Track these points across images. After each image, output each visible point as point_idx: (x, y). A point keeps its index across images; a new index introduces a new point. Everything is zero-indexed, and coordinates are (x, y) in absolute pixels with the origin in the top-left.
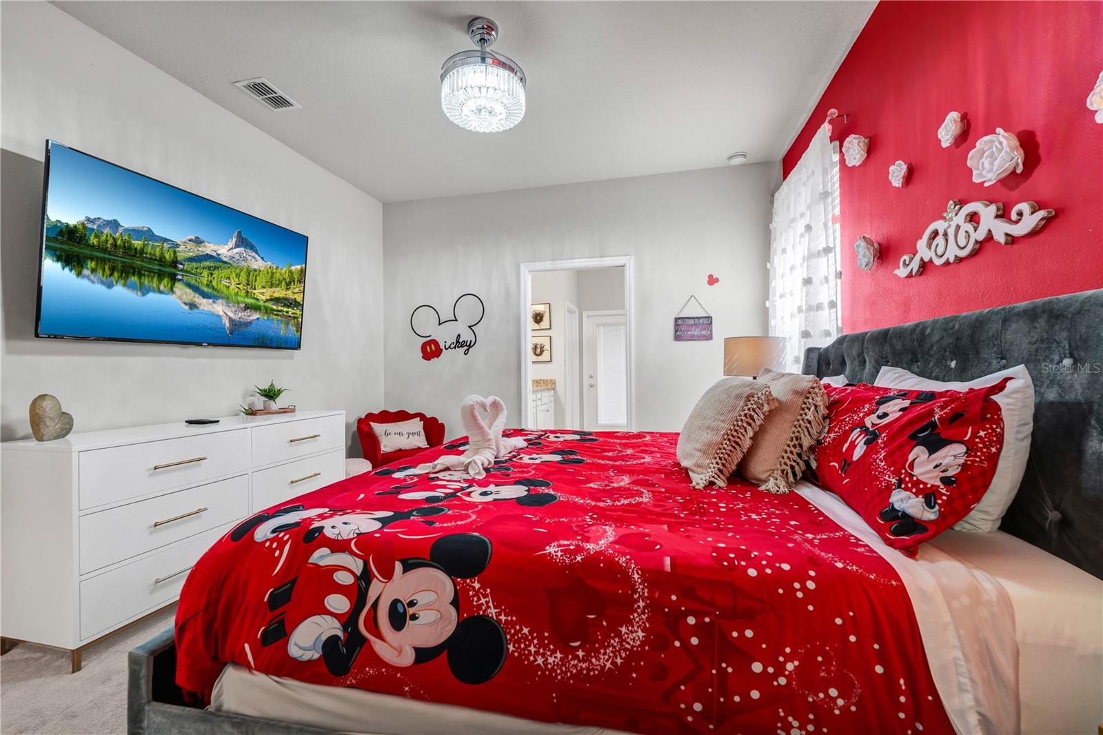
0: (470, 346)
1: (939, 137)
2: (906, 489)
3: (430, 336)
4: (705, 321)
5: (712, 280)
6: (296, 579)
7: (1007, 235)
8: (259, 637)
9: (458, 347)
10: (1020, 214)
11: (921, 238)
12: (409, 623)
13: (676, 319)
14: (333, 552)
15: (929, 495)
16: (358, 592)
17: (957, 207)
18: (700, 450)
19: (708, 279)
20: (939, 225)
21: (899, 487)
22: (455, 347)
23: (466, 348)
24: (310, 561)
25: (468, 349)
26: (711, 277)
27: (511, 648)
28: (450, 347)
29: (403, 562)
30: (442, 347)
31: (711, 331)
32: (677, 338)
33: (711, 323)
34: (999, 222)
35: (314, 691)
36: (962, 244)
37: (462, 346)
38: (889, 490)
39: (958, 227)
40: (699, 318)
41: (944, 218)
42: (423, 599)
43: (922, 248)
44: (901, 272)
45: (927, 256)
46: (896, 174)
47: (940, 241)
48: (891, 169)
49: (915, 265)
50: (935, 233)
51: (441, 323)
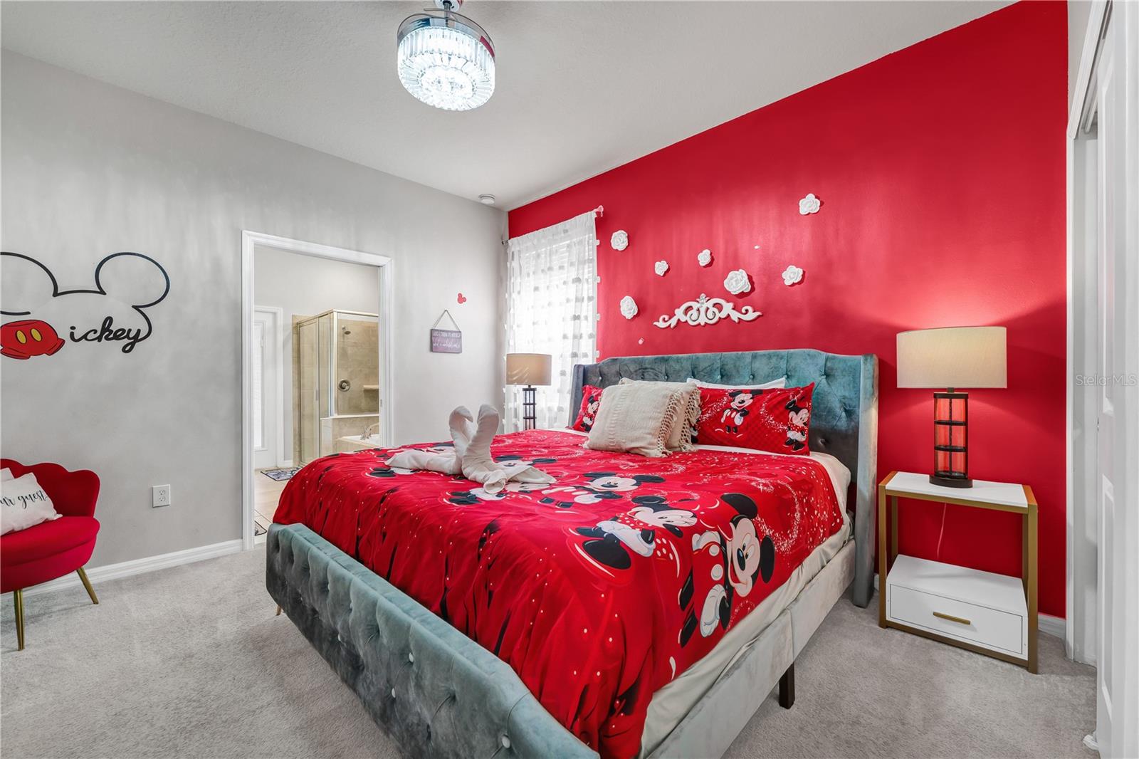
0: (136, 339)
1: (699, 259)
2: (793, 430)
3: (28, 313)
4: (456, 335)
5: (461, 299)
6: (691, 572)
7: (739, 318)
8: (679, 642)
9: (107, 338)
10: (747, 311)
11: (679, 308)
12: (746, 560)
13: (432, 330)
14: (701, 534)
15: (802, 431)
16: (723, 558)
17: (707, 298)
18: (649, 434)
19: (458, 297)
20: (695, 305)
21: (790, 430)
22: (99, 339)
23: (126, 341)
24: (694, 550)
25: (133, 345)
26: (460, 295)
27: (776, 548)
28: (85, 337)
29: (732, 521)
30: (63, 333)
31: (461, 345)
32: (432, 349)
33: (461, 337)
34: (734, 311)
36: (711, 317)
37: (117, 337)
38: (785, 432)
39: (708, 309)
40: (452, 332)
41: (698, 302)
42: (746, 542)
43: (679, 313)
44: (661, 324)
45: (683, 319)
46: (661, 267)
47: (694, 312)
48: (657, 264)
49: (673, 322)
50: (690, 308)
51: (59, 292)
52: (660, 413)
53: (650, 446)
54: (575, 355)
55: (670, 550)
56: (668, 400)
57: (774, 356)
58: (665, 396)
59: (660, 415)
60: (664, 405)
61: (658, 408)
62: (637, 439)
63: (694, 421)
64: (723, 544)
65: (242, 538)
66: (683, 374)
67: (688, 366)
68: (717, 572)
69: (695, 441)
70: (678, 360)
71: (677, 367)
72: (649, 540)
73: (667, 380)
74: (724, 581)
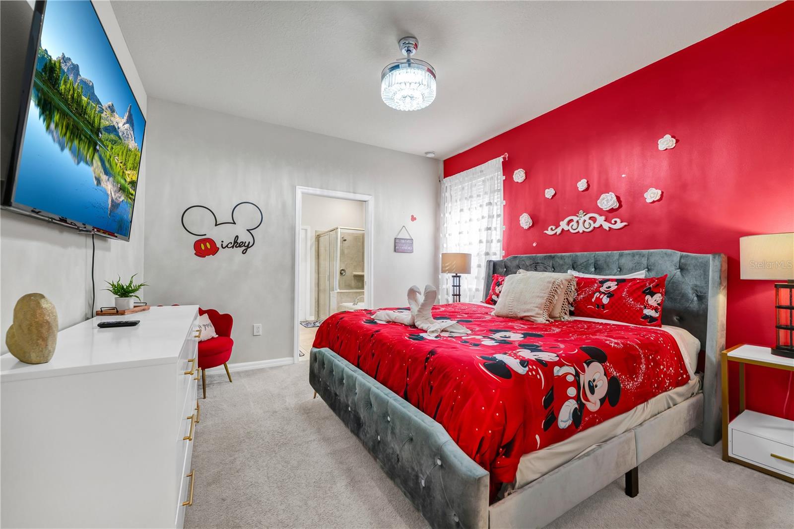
0: (248, 247)
1: (578, 186)
2: (648, 309)
3: (205, 235)
4: (410, 242)
5: (413, 219)
6: (553, 387)
7: (609, 227)
8: (542, 427)
9: (236, 247)
10: (616, 222)
11: (563, 221)
12: (596, 389)
13: (395, 238)
14: (561, 367)
15: (656, 309)
16: (577, 384)
17: (585, 214)
18: (537, 307)
19: (411, 217)
20: (575, 218)
21: (646, 308)
22: (233, 247)
23: (244, 248)
24: (555, 375)
25: (246, 249)
26: (412, 216)
27: (622, 385)
28: (227, 246)
29: (585, 362)
30: (219, 245)
31: (413, 248)
32: (395, 251)
33: (412, 243)
34: (606, 223)
35: (567, 443)
36: (587, 227)
37: (240, 246)
38: (641, 310)
39: (585, 221)
40: (407, 239)
41: (578, 216)
42: (596, 377)
43: (563, 225)
44: (549, 232)
45: (566, 228)
46: (549, 193)
47: (574, 224)
48: (547, 191)
49: (559, 231)
50: (571, 221)
51: (218, 224)
52: (545, 293)
53: (537, 316)
54: (487, 254)
55: (537, 373)
56: (551, 285)
57: (637, 255)
58: (549, 282)
59: (546, 295)
60: (548, 287)
61: (543, 290)
62: (528, 311)
63: (571, 300)
64: (577, 375)
65: (293, 357)
66: (565, 268)
67: (569, 261)
68: (572, 392)
69: (572, 314)
70: (562, 258)
71: (561, 262)
72: (525, 365)
73: (553, 272)
74: (577, 398)
